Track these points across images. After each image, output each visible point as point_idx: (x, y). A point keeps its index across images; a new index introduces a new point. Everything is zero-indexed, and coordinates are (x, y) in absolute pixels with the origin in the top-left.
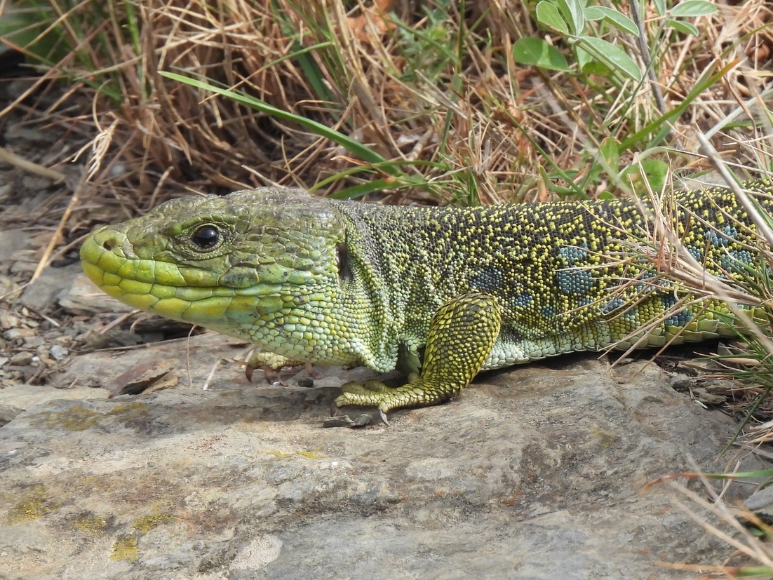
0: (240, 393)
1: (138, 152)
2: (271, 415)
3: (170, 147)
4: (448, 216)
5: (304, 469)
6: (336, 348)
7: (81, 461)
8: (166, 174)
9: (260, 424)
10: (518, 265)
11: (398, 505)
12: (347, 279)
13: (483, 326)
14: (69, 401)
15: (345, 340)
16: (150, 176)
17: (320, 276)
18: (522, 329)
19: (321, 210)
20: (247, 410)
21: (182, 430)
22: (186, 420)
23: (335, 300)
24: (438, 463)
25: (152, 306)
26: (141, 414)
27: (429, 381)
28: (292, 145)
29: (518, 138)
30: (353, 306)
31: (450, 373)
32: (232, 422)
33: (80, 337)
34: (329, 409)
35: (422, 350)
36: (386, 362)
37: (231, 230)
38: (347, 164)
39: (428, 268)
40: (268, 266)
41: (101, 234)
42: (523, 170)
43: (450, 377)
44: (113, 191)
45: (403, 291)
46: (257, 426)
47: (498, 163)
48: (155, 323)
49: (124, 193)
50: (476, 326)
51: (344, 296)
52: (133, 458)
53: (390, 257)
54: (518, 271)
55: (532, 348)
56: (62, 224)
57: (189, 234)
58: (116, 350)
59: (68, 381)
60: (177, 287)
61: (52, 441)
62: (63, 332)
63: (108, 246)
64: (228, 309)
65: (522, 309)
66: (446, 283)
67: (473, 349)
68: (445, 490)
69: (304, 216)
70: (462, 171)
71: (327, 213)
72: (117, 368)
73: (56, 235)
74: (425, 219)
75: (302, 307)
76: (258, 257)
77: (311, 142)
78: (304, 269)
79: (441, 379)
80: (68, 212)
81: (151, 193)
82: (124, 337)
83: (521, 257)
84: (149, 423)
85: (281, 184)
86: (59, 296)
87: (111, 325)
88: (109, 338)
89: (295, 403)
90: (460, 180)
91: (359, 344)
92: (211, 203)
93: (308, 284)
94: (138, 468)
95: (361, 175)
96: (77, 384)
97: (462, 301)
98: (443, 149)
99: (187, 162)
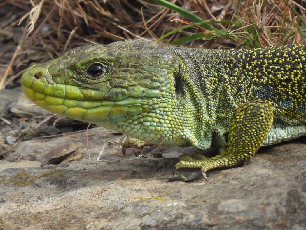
0: (118, 162)
1: (56, 18)
2: (137, 175)
3: (75, 15)
4: (240, 54)
5: (157, 207)
6: (174, 136)
7: (24, 205)
8: (73, 31)
9: (131, 180)
10: (283, 83)
11: (214, 228)
12: (180, 94)
13: (263, 119)
14: (17, 169)
15: (180, 131)
16: (64, 33)
17: (164, 93)
18: (286, 120)
19: (164, 53)
20: (123, 172)
21: (84, 185)
22: (86, 179)
23: (173, 107)
24: (237, 202)
25: (64, 112)
26: (60, 176)
27: (231, 152)
28: (148, 13)
29: (283, 6)
30: (184, 110)
31: (243, 148)
32: (114, 180)
33: (23, 131)
34: (171, 171)
35: (226, 135)
36: (205, 143)
37: (111, 65)
38: (181, 24)
39: (229, 86)
40: (133, 87)
41: (34, 69)
42: (286, 24)
43: (244, 150)
44: (42, 42)
45: (214, 100)
46: (129, 182)
47: (271, 21)
48: (67, 121)
49: (49, 43)
50: (258, 119)
51: (179, 104)
52: (55, 202)
53: (206, 80)
54: (283, 86)
55: (292, 131)
56: (11, 63)
57: (85, 68)
58: (44, 138)
59: (16, 157)
60: (79, 100)
61: (7, 193)
62: (13, 128)
63: (37, 76)
64: (110, 114)
65: (286, 108)
66: (240, 95)
67: (257, 133)
68: (242, 218)
69: (154, 57)
70: (249, 26)
71: (168, 55)
72: (46, 149)
73: (8, 70)
74: (227, 57)
75: (154, 111)
76: (127, 82)
77: (159, 11)
78: (155, 88)
79: (238, 152)
80: (15, 55)
81: (64, 43)
82: (49, 130)
83: (285, 78)
84: (65, 181)
85: (142, 36)
86: (10, 106)
87: (42, 123)
88: (40, 131)
89: (152, 167)
90: (249, 32)
91: (188, 133)
92: (99, 50)
93: (157, 97)
94: (58, 209)
95: (190, 30)
96: (22, 158)
97: (249, 104)
98: (238, 14)
99: (86, 24)
